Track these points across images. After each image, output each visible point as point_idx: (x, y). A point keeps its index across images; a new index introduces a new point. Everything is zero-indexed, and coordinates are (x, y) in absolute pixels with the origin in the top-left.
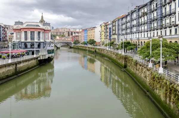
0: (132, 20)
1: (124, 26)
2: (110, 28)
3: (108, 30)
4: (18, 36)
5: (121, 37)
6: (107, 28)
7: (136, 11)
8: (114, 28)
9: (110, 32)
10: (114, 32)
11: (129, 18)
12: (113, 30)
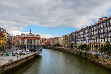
0: (85, 33)
1: (79, 37)
2: (69, 38)
3: (68, 39)
4: (22, 42)
5: (77, 42)
6: (67, 38)
7: (88, 29)
8: (72, 37)
9: (69, 40)
10: (72, 40)
11: (82, 33)
12: (71, 39)
